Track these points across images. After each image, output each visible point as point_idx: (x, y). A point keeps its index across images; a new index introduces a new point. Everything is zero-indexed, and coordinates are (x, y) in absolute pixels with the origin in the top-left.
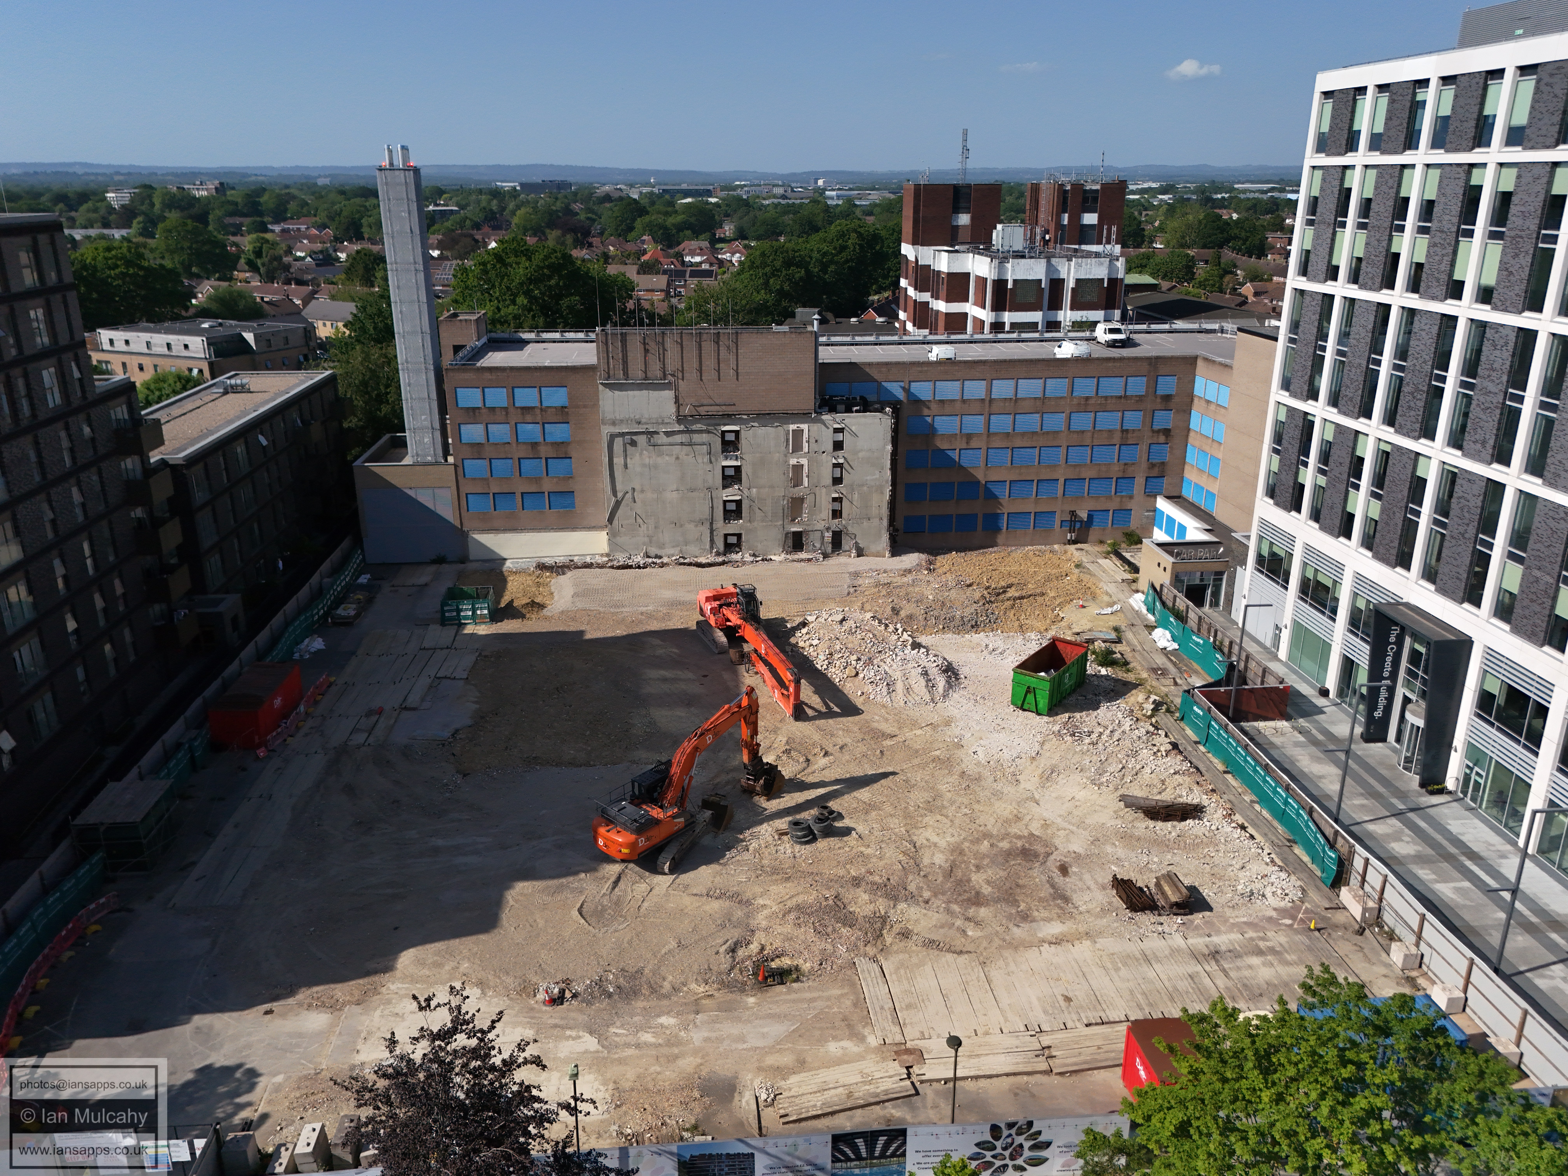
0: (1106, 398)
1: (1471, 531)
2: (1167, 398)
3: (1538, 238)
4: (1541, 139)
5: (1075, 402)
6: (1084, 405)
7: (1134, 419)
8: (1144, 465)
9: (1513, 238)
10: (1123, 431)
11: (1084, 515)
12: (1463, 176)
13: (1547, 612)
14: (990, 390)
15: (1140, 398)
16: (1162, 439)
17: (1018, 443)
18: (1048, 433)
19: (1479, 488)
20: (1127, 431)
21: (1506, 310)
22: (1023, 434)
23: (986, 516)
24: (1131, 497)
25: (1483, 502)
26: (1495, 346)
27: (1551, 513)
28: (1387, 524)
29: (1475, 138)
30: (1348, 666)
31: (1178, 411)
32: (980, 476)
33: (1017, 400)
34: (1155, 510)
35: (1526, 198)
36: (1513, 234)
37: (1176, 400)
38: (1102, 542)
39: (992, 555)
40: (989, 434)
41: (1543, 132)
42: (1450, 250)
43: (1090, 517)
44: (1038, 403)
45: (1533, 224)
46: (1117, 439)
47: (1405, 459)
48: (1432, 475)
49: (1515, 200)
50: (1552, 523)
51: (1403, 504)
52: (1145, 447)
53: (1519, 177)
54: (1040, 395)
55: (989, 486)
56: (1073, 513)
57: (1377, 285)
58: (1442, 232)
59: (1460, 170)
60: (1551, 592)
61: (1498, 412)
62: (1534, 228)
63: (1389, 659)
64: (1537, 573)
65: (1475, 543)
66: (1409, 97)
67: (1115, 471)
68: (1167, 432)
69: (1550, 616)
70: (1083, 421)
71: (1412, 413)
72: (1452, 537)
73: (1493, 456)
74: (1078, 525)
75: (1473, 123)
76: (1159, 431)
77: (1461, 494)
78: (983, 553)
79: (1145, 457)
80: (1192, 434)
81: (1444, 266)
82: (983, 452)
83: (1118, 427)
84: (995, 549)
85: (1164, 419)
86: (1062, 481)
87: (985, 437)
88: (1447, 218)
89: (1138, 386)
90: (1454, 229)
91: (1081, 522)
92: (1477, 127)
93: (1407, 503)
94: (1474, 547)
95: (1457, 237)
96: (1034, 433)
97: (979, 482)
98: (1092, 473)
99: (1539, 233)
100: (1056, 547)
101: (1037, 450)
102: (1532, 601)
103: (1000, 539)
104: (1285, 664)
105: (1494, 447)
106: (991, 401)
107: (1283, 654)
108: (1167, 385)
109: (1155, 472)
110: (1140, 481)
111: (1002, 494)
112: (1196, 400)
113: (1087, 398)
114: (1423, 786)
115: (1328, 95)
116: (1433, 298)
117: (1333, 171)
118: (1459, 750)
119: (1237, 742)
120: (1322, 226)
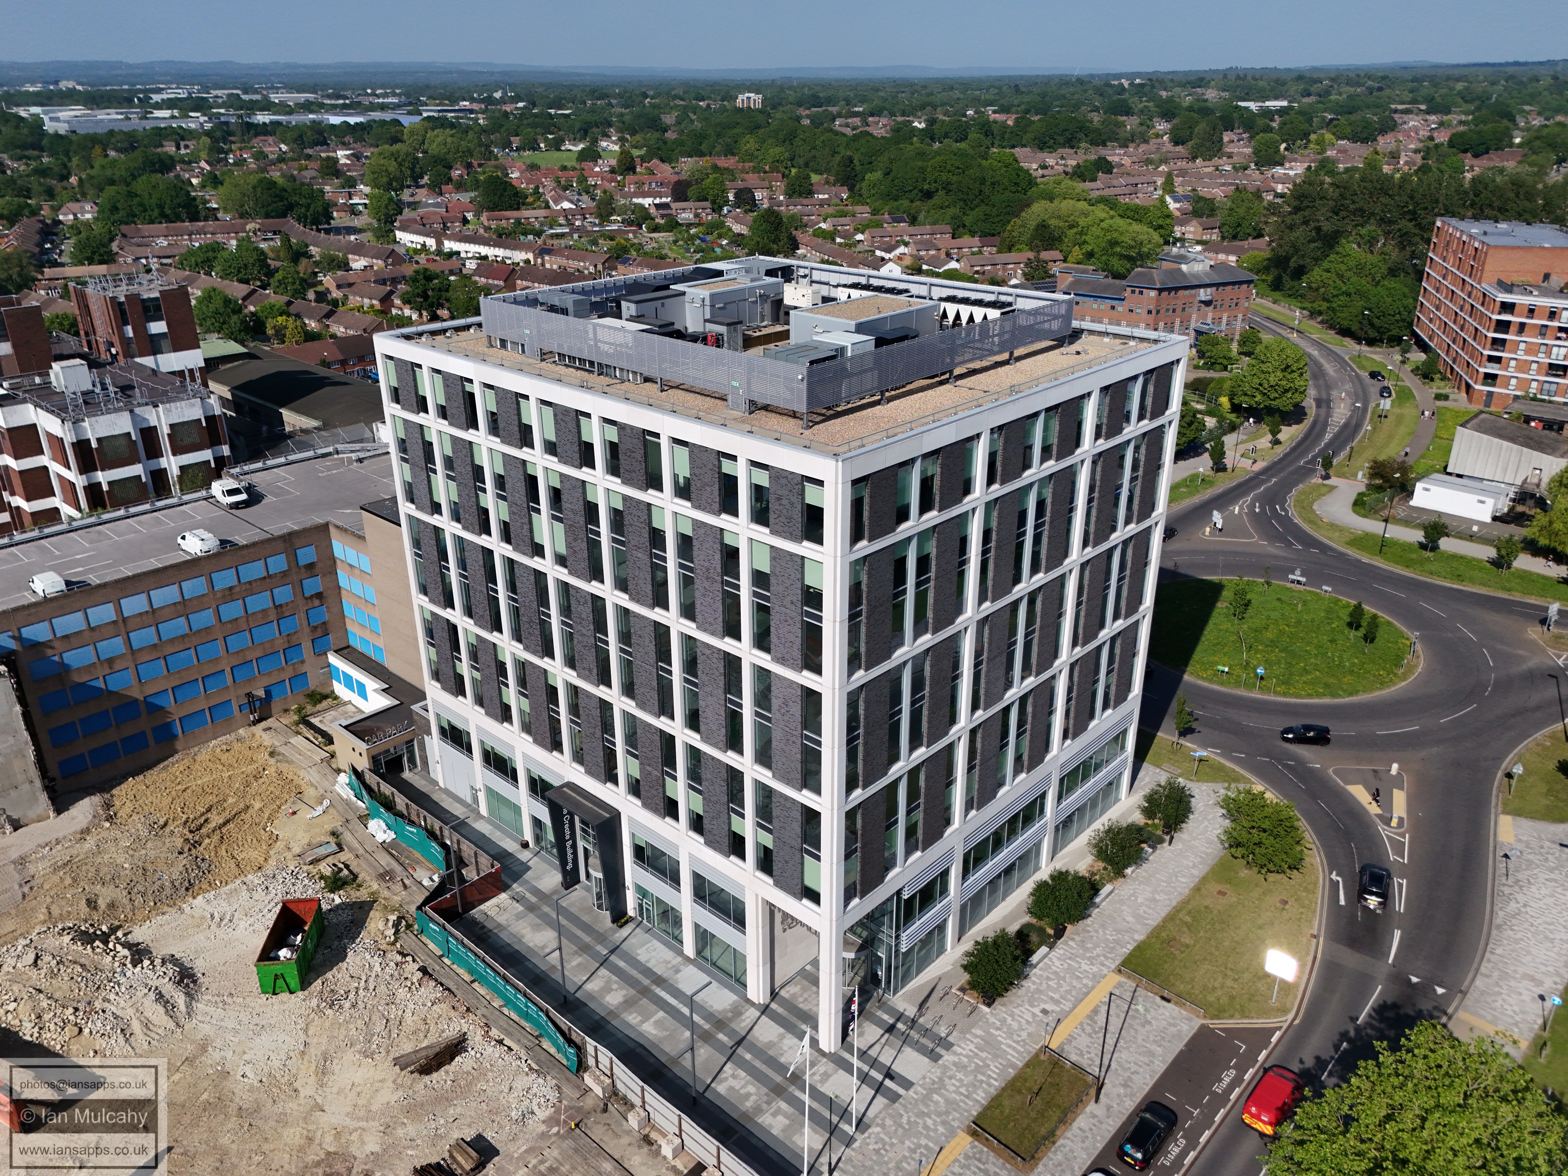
0: (250, 583)
1: (598, 732)
2: (310, 566)
4: (569, 459)
5: (219, 595)
7: (283, 594)
8: (307, 630)
9: (570, 526)
10: (276, 607)
11: (261, 693)
12: (520, 466)
13: (661, 795)
14: (119, 609)
15: (284, 574)
16: (317, 602)
18: (199, 631)
19: (595, 703)
20: (281, 606)
21: (579, 578)
22: (172, 641)
23: (155, 730)
26: (578, 602)
28: (538, 719)
29: (521, 439)
30: (537, 823)
31: (324, 575)
32: (137, 694)
33: (154, 611)
34: (329, 665)
35: (570, 497)
36: (569, 523)
37: (320, 565)
38: (286, 711)
39: (175, 766)
40: (133, 652)
41: (569, 455)
42: (526, 519)
43: (268, 692)
45: (580, 518)
46: (273, 615)
47: (537, 671)
48: (559, 685)
49: (564, 496)
50: (649, 735)
51: (545, 705)
52: (303, 615)
53: (561, 482)
55: (150, 700)
56: (249, 695)
57: (477, 530)
58: (517, 505)
59: (517, 461)
60: (660, 779)
61: (594, 650)
62: (581, 521)
63: (567, 826)
64: (648, 767)
65: (603, 741)
66: (460, 387)
67: (280, 644)
68: (319, 596)
69: (664, 797)
70: (232, 610)
71: (533, 638)
72: (586, 733)
73: (598, 680)
74: (258, 704)
75: (516, 426)
76: (311, 597)
77: (584, 705)
79: (305, 623)
80: (343, 592)
81: (525, 530)
82: (131, 671)
85: (313, 585)
86: (228, 670)
87: (129, 657)
88: (517, 495)
89: (278, 563)
90: (525, 505)
91: (260, 699)
92: (520, 432)
93: (548, 704)
94: (603, 744)
95: (529, 512)
96: (183, 636)
97: (136, 700)
98: (258, 653)
99: (587, 527)
100: (241, 731)
101: (192, 651)
102: (650, 787)
103: (179, 745)
104: (488, 821)
106: (125, 620)
107: (483, 810)
108: (307, 555)
109: (319, 633)
110: (307, 645)
111: (168, 702)
112: (338, 563)
113: (231, 588)
114: (614, 921)
115: (387, 357)
116: (524, 554)
117: (412, 424)
118: (631, 888)
119: (476, 956)
120: (417, 469)
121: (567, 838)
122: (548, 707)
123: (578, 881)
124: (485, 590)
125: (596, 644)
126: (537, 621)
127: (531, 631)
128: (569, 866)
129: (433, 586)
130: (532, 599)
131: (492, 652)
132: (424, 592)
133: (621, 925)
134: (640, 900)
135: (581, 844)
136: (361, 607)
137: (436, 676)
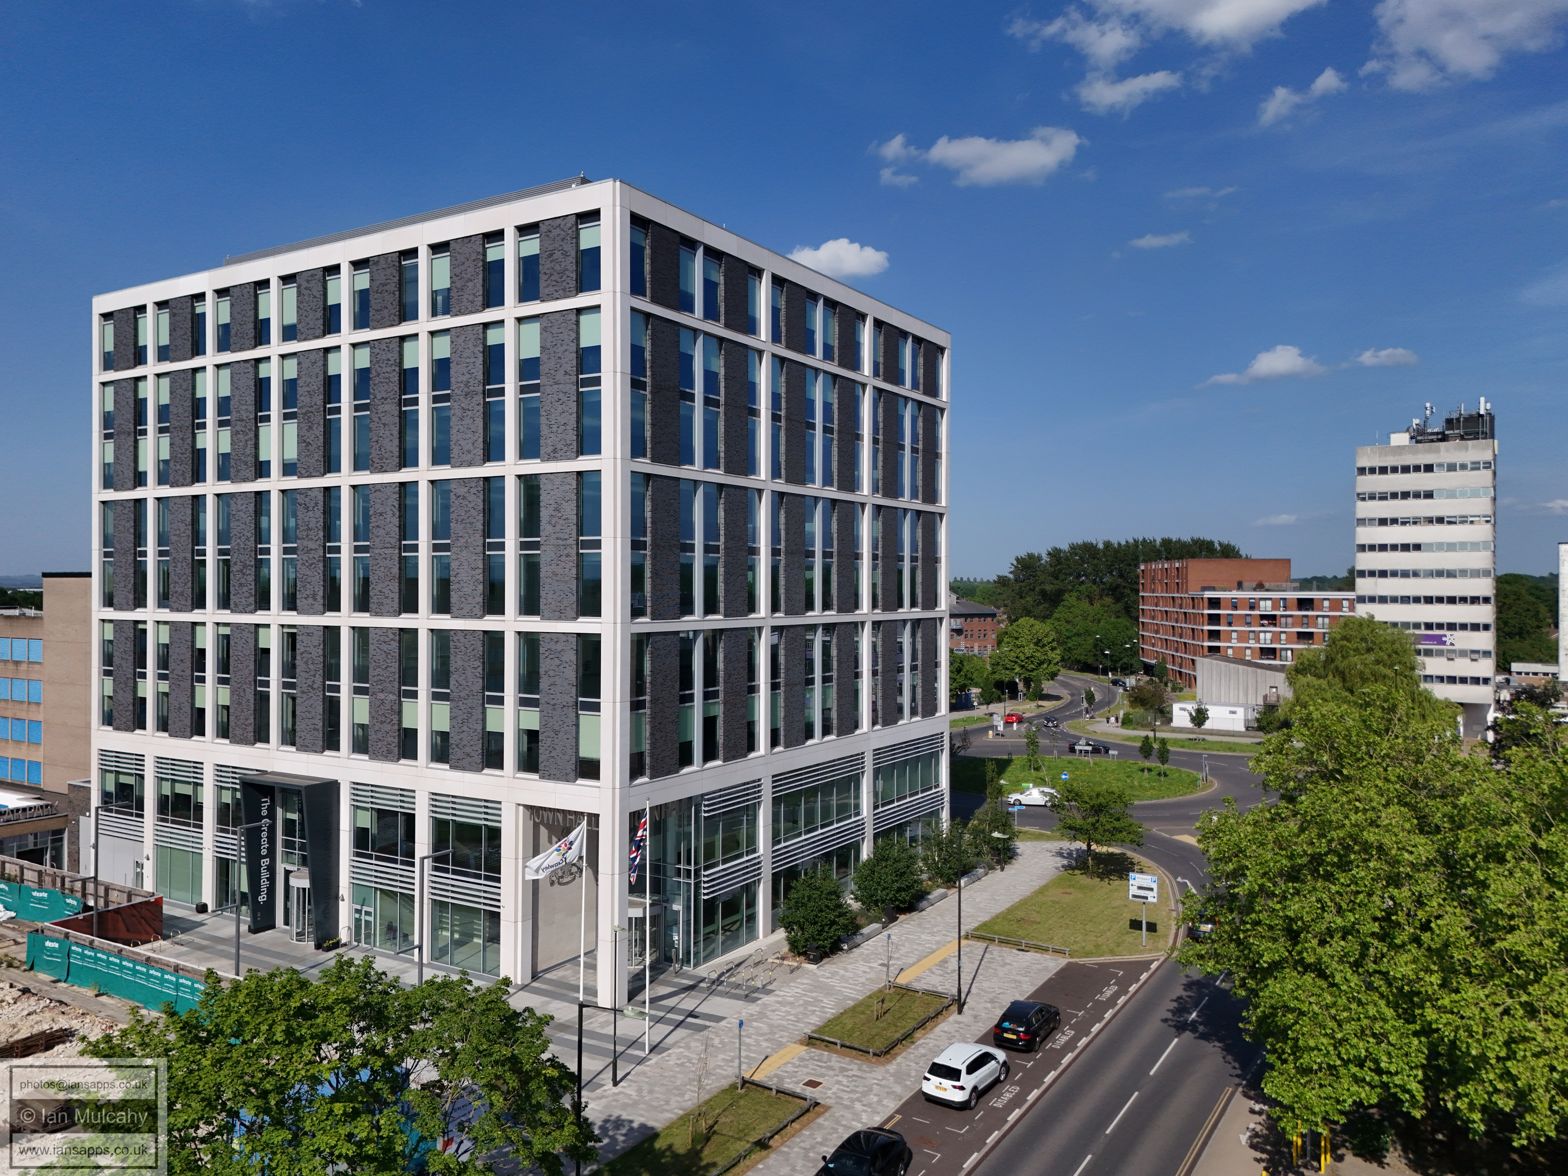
1: (319, 679)
3: (325, 411)
4: (311, 332)
9: (305, 414)
12: (251, 370)
13: (396, 727)
19: (318, 637)
21: (310, 476)
25: (324, 649)
26: (307, 508)
27: (382, 639)
28: (239, 704)
29: (255, 337)
30: (223, 867)
35: (307, 379)
36: (304, 411)
41: (311, 325)
42: (252, 435)
45: (318, 401)
47: (246, 634)
48: (272, 641)
49: (300, 382)
50: (385, 647)
51: (251, 678)
53: (299, 364)
57: (189, 480)
58: (242, 420)
59: (248, 365)
60: (396, 707)
61: (321, 565)
62: (320, 403)
63: (264, 836)
64: (382, 696)
65: (324, 691)
66: (189, 310)
69: (399, 730)
71: (245, 589)
72: (303, 692)
73: (324, 605)
75: (252, 325)
77: (303, 649)
81: (250, 450)
88: (244, 407)
90: (252, 416)
92: (255, 328)
93: (255, 676)
94: (324, 694)
95: (256, 423)
99: (325, 407)
102: (382, 723)
105: (324, 597)
114: (318, 947)
115: (106, 316)
116: (244, 480)
117: (124, 384)
118: (346, 897)
119: (109, 954)
120: (122, 437)
121: (264, 852)
122: (255, 681)
123: (272, 926)
124: (189, 555)
125: (324, 556)
126: (253, 563)
127: (243, 581)
128: (262, 898)
129: (122, 585)
130: (249, 534)
131: (189, 638)
132: (109, 601)
133: (329, 949)
134: (358, 911)
135: (281, 867)
136: (22, 715)
137: (108, 719)
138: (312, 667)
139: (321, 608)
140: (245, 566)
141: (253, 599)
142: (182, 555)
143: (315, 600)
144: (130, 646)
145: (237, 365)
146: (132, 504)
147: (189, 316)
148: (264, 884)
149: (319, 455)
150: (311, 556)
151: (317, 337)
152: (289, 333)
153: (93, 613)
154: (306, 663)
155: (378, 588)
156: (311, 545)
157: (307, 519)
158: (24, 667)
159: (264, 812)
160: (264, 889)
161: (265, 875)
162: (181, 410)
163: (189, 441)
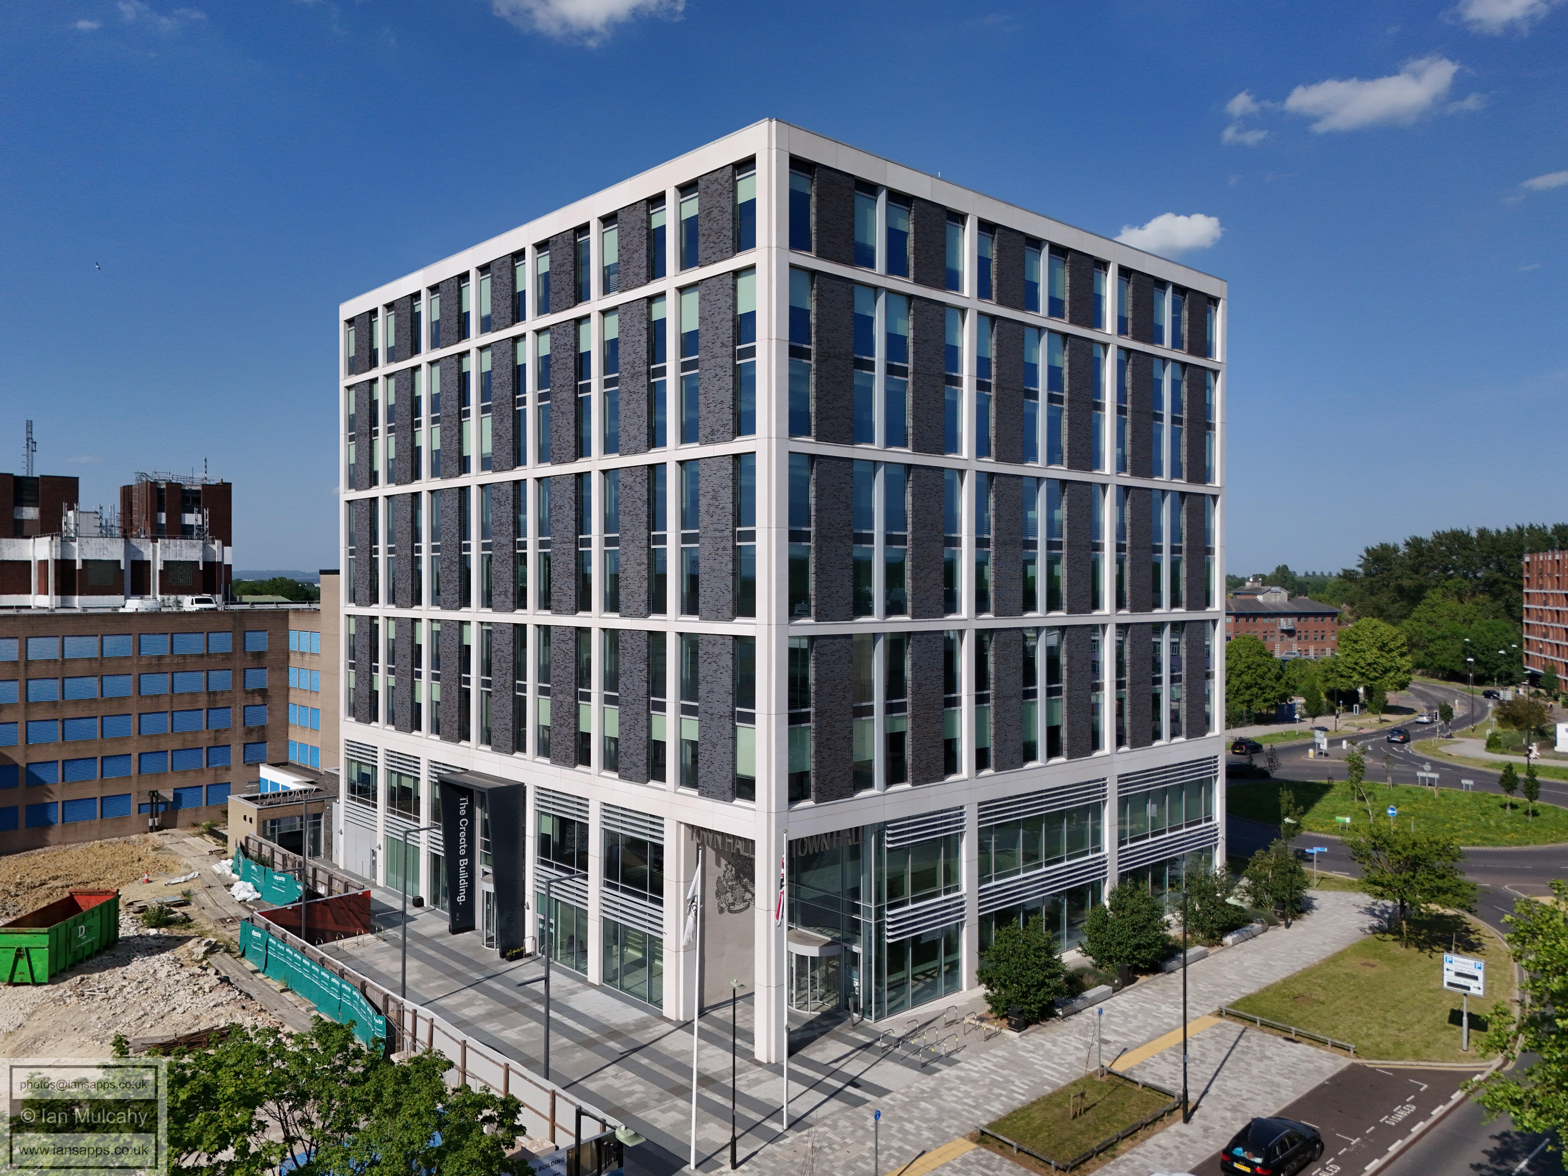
0: (184, 657)
1: (509, 678)
2: (259, 655)
3: (514, 402)
4: (502, 321)
5: (144, 662)
6: (157, 665)
7: (221, 680)
8: (240, 730)
9: (497, 406)
10: (209, 693)
11: (169, 795)
12: (455, 365)
13: (573, 731)
15: (227, 656)
16: (258, 700)
17: (70, 712)
18: (111, 699)
19: (509, 636)
20: (215, 693)
21: (503, 470)
22: (77, 702)
23: (29, 808)
24: (228, 769)
25: (514, 647)
26: (499, 503)
27: (561, 637)
28: (447, 700)
29: (459, 332)
31: (273, 669)
32: (18, 757)
33: (64, 661)
34: (259, 781)
35: (500, 371)
36: (497, 403)
37: (270, 656)
38: (195, 825)
40: (27, 704)
41: (502, 315)
42: (456, 430)
43: (177, 796)
44: (95, 665)
45: (508, 391)
46: (202, 702)
47: (452, 631)
48: (473, 638)
49: (494, 374)
50: (563, 646)
51: (456, 676)
52: (238, 711)
53: (493, 355)
54: (97, 655)
55: (32, 769)
56: (154, 794)
57: (409, 477)
58: (448, 416)
59: (453, 360)
60: (573, 710)
61: (511, 561)
62: (509, 394)
63: (463, 835)
64: (561, 697)
65: (514, 690)
66: (409, 309)
67: (205, 739)
68: (263, 692)
69: (576, 734)
70: (156, 684)
71: (451, 586)
72: (497, 691)
73: (514, 602)
74: (162, 808)
75: (455, 320)
76: (253, 692)
77: (497, 647)
78: (27, 856)
79: (240, 721)
81: (455, 446)
82: (20, 727)
83: (204, 689)
84: (47, 849)
85: (257, 678)
86: (135, 756)
87: (22, 709)
88: (450, 403)
89: (222, 642)
90: (456, 412)
91: (166, 803)
92: (459, 322)
93: (460, 674)
94: (514, 694)
95: (460, 418)
96: (92, 701)
97: (17, 765)
98: (176, 744)
99: (514, 398)
100: (134, 837)
101: (98, 721)
102: (561, 725)
103: (53, 834)
104: (384, 888)
105: (514, 594)
106: (28, 663)
107: (380, 881)
108: (257, 641)
109: (254, 738)
110: (236, 749)
111: (53, 778)
112: (292, 656)
113: (160, 658)
114: (503, 955)
115: (350, 322)
116: (451, 476)
117: (362, 386)
118: (531, 906)
119: (294, 949)
120: (361, 438)
121: (462, 852)
122: (460, 678)
123: (472, 928)
124: (409, 552)
125: (514, 552)
126: (457, 560)
127: (450, 577)
128: (461, 899)
129: (361, 581)
130: (454, 531)
131: (410, 634)
132: (353, 598)
133: (512, 959)
134: (542, 921)
135: (478, 869)
136: (306, 702)
137: (353, 711)
138: (504, 665)
139: (511, 606)
140: (452, 562)
141: (457, 596)
142: (405, 552)
143: (507, 596)
144: (366, 641)
145: (444, 361)
146: (368, 502)
147: (409, 316)
148: (463, 884)
149: (508, 448)
150: (503, 552)
151: (507, 327)
152: (487, 325)
153: (341, 609)
154: (499, 661)
155: (558, 584)
156: (503, 540)
157: (500, 514)
158: (307, 658)
159: (463, 812)
160: (463, 889)
161: (463, 875)
162: (403, 410)
163: (409, 439)
